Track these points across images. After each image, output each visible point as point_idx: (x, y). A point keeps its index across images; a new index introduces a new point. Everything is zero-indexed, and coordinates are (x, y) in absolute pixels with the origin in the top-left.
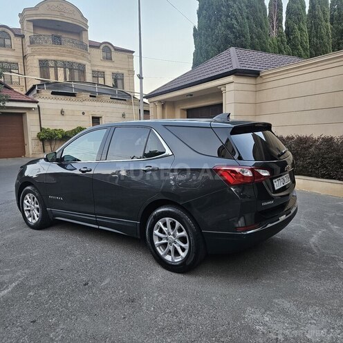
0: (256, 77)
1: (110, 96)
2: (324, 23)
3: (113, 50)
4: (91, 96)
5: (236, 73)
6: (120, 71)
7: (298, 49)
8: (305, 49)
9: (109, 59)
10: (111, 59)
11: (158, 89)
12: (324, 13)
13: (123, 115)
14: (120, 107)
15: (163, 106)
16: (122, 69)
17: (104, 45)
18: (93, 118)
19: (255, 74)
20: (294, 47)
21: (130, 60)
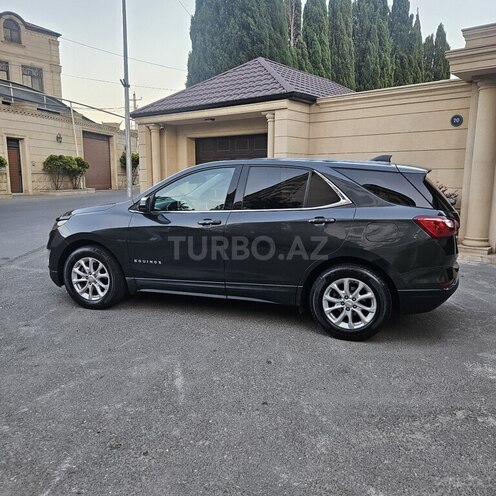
0: (310, 105)
1: (37, 106)
2: (346, 37)
3: (22, 28)
4: (4, 103)
5: (292, 96)
6: (37, 64)
7: (319, 68)
8: (327, 70)
9: (16, 40)
10: (20, 42)
11: (152, 105)
12: (346, 25)
13: (59, 139)
14: (53, 125)
15: (161, 132)
16: (41, 60)
17: (7, 17)
18: (8, 139)
19: (309, 100)
20: (315, 64)
21: (53, 47)
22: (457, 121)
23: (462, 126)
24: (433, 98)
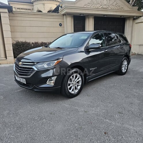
22: (61, 25)
23: (62, 26)
24: (54, 18)
